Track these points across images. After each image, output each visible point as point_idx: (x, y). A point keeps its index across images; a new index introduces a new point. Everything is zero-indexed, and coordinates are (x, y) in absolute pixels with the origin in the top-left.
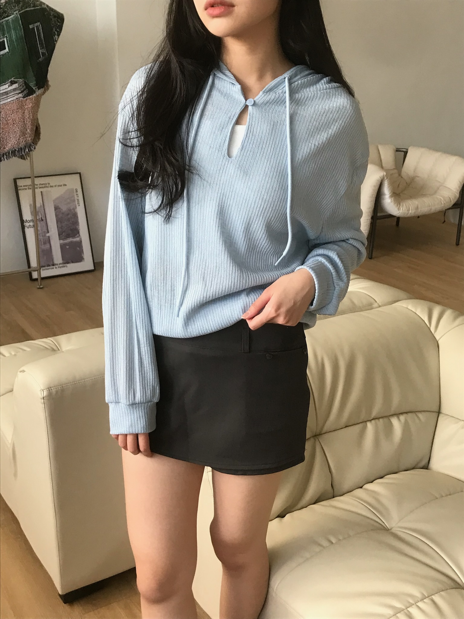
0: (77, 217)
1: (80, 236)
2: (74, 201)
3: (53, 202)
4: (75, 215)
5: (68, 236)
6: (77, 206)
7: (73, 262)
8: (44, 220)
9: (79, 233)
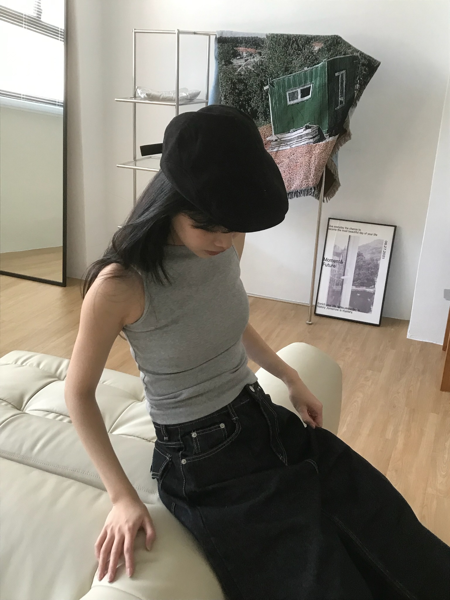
0: (378, 269)
1: (374, 287)
2: (380, 252)
3: (358, 248)
4: (376, 267)
5: (362, 285)
6: (381, 259)
7: (359, 311)
8: (343, 263)
9: (374, 285)
